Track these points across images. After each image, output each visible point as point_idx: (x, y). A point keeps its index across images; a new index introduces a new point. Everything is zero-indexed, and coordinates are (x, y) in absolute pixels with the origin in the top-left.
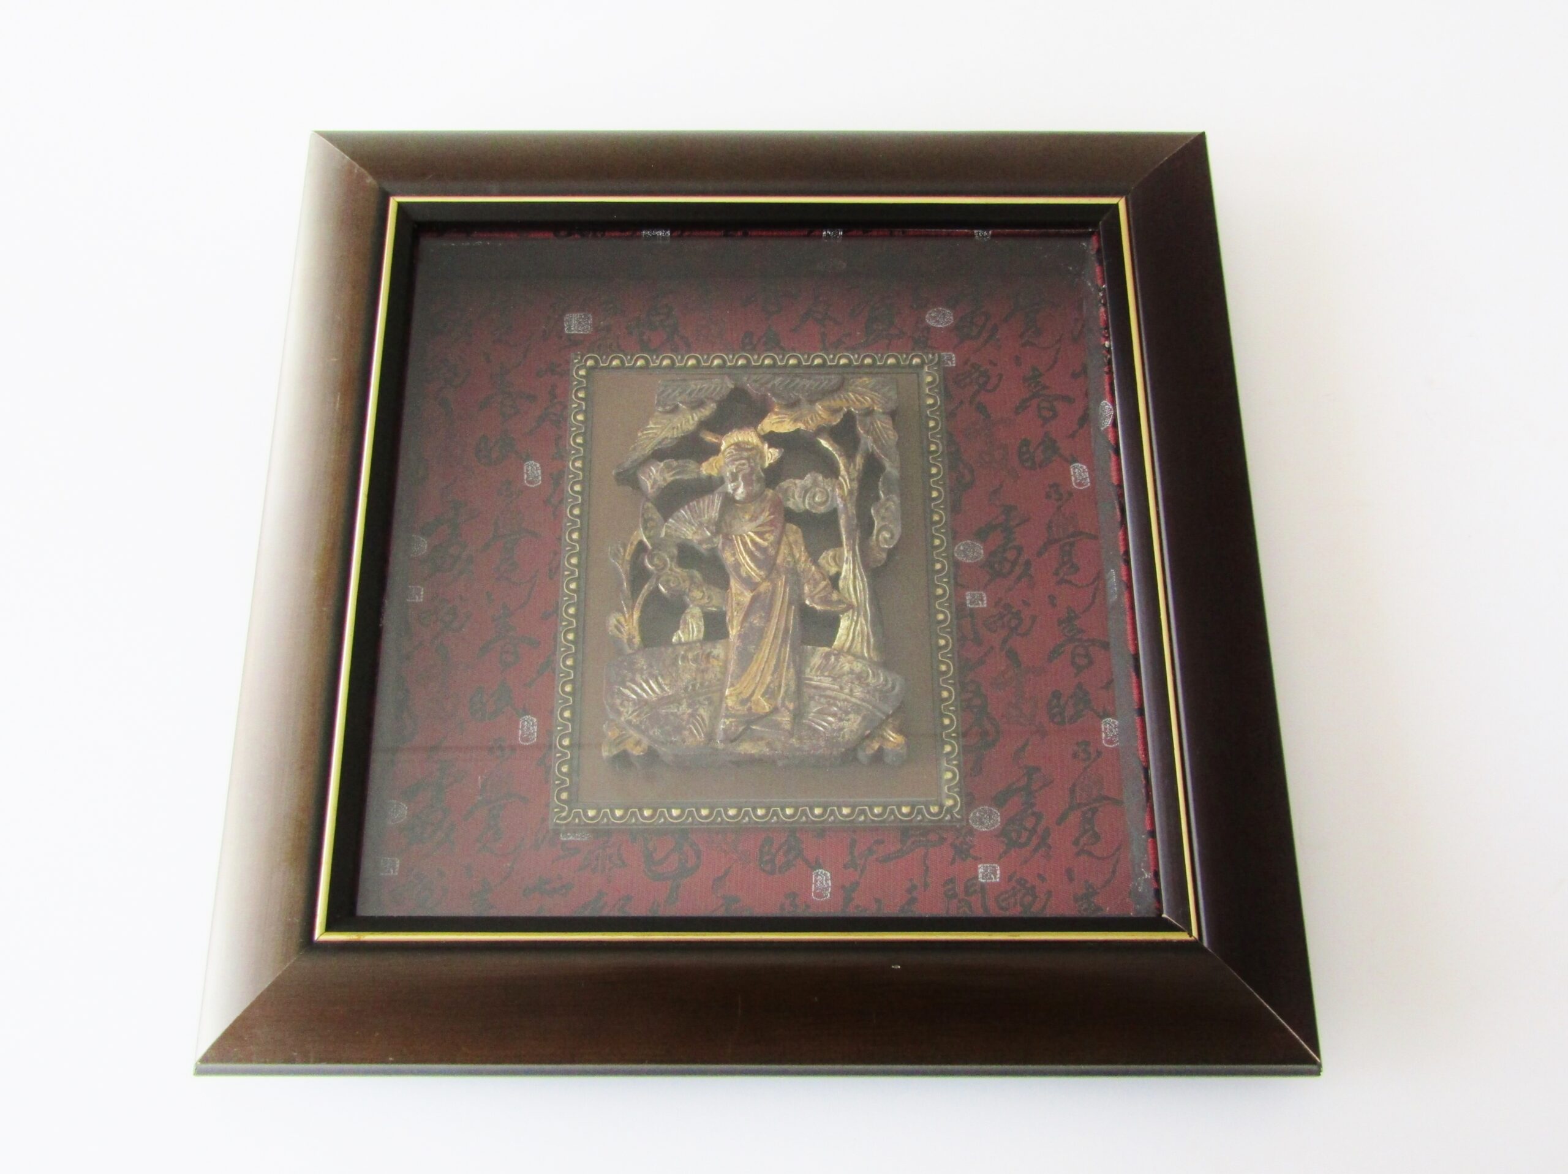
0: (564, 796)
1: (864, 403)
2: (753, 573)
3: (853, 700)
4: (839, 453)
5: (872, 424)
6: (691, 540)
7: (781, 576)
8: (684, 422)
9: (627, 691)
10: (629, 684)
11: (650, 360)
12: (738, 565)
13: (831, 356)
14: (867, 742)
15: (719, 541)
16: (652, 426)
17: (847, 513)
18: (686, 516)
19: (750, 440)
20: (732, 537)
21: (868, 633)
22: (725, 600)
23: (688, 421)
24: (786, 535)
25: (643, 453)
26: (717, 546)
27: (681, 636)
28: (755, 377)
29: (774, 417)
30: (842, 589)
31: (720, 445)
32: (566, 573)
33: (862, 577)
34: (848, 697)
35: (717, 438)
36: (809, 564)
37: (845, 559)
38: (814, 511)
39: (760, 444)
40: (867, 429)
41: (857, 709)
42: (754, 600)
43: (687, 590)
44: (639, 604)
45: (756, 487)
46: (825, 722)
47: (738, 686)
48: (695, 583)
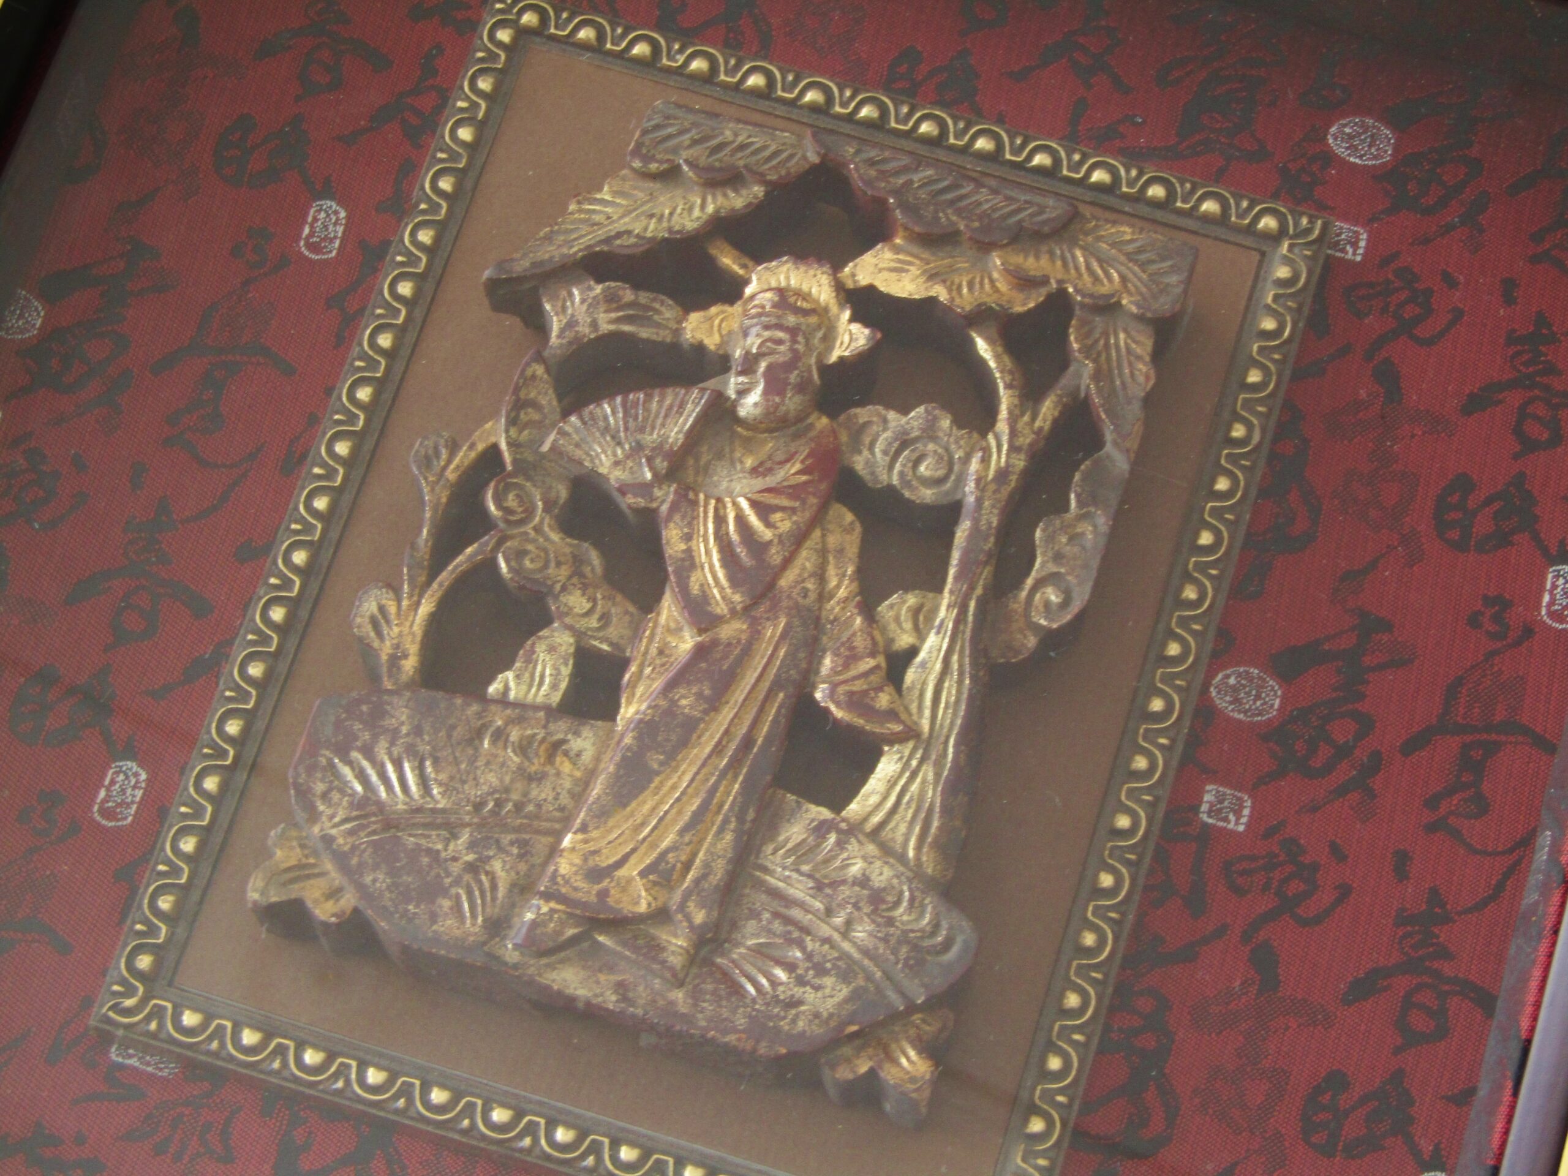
0: (144, 962)
1: (1103, 284)
2: (715, 591)
3: (846, 946)
4: (1008, 378)
5: (1105, 334)
6: (605, 478)
7: (777, 618)
8: (679, 210)
9: (347, 772)
10: (355, 755)
11: (665, 50)
12: (689, 562)
13: (1077, 157)
14: (847, 1050)
15: (665, 497)
16: (608, 197)
17: (976, 521)
18: (611, 420)
19: (814, 291)
20: (697, 495)
21: (932, 804)
22: (636, 631)
23: (691, 210)
24: (823, 529)
25: (565, 251)
26: (658, 508)
27: (512, 684)
28: (873, 153)
29: (888, 255)
30: (909, 689)
31: (746, 282)
32: (317, 470)
33: (961, 673)
34: (836, 936)
35: (744, 266)
36: (852, 610)
37: (937, 622)
38: (907, 494)
39: (834, 309)
40: (1089, 342)
41: (846, 971)
42: (700, 652)
43: (558, 587)
44: (441, 585)
45: (792, 403)
46: (765, 976)
47: (595, 834)
48: (582, 575)
